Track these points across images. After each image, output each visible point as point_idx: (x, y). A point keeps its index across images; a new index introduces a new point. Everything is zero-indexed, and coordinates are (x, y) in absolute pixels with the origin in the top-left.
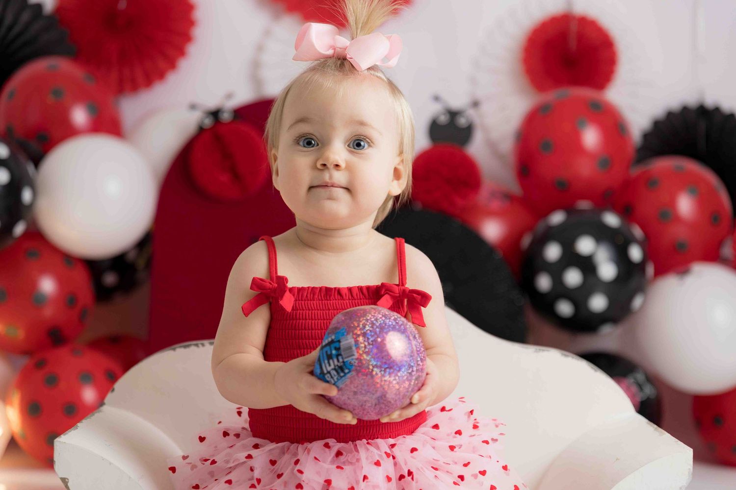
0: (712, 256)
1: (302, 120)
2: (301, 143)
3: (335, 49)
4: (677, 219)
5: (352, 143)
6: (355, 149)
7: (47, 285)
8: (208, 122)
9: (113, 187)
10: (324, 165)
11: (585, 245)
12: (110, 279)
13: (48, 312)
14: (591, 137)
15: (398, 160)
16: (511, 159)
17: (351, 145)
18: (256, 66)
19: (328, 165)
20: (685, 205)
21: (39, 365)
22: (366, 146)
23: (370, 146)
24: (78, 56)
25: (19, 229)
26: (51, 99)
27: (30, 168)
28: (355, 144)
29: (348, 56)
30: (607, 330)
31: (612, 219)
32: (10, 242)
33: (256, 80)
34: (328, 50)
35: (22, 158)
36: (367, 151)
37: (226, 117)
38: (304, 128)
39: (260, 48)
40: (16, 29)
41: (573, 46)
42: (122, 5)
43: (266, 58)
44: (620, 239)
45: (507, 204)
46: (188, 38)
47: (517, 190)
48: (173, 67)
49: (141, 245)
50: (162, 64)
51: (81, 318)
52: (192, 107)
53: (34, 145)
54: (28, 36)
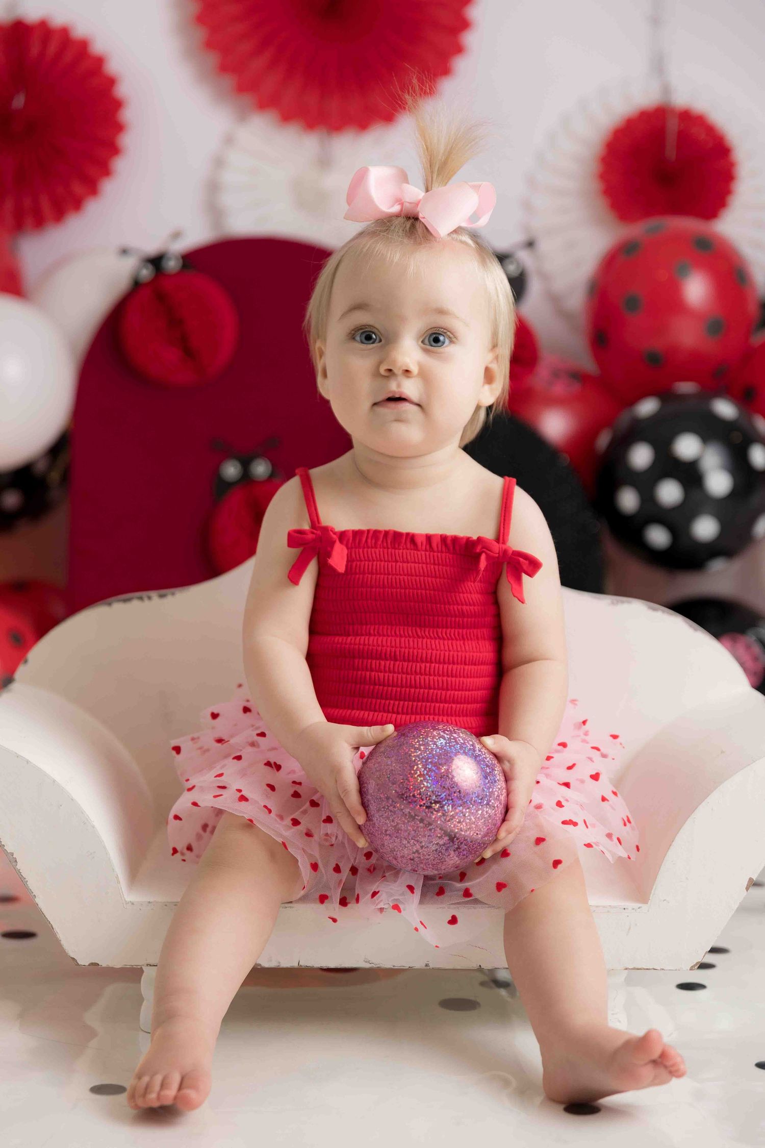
1: (359, 307)
2: (358, 338)
3: (402, 204)
5: (427, 338)
6: (432, 346)
8: (146, 273)
10: (390, 370)
11: (688, 446)
12: (11, 500)
14: (696, 289)
15: (490, 356)
16: (583, 321)
17: (427, 341)
18: (213, 188)
19: (395, 371)
22: (447, 341)
23: (451, 342)
28: (432, 339)
29: (421, 216)
30: (718, 566)
31: (725, 409)
33: (215, 211)
34: (393, 206)
36: (448, 349)
37: (172, 265)
38: (361, 318)
39: (219, 163)
41: (671, 152)
42: (19, 101)
43: (229, 177)
44: (737, 437)
45: (576, 387)
46: (114, 150)
47: (588, 364)
48: (95, 191)
49: (54, 451)
50: (77, 187)
52: (124, 252)
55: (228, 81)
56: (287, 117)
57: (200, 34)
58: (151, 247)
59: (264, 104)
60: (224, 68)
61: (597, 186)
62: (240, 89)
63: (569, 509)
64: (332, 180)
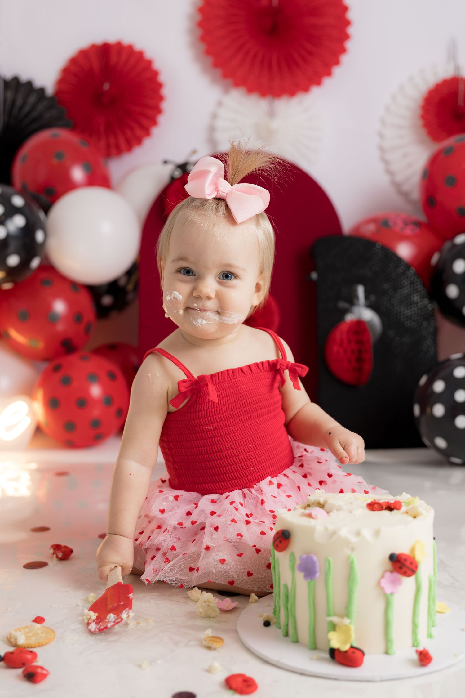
7: (60, 307)
8: (177, 173)
9: (107, 228)
13: (60, 327)
16: (416, 194)
18: (212, 129)
21: (56, 369)
24: (74, 128)
25: (35, 263)
26: (55, 161)
27: (41, 214)
32: (28, 274)
35: (35, 207)
39: (215, 116)
40: (26, 109)
41: (461, 102)
42: (106, 86)
43: (219, 123)
45: (417, 230)
46: (158, 111)
47: (422, 217)
48: (147, 133)
49: (129, 273)
50: (139, 132)
51: (87, 332)
52: (165, 162)
53: (44, 198)
54: (34, 114)
55: (218, 72)
56: (251, 90)
57: (203, 47)
58: (180, 160)
59: (237, 84)
60: (216, 65)
61: (420, 122)
62: (226, 75)
63: (416, 298)
64: (276, 124)
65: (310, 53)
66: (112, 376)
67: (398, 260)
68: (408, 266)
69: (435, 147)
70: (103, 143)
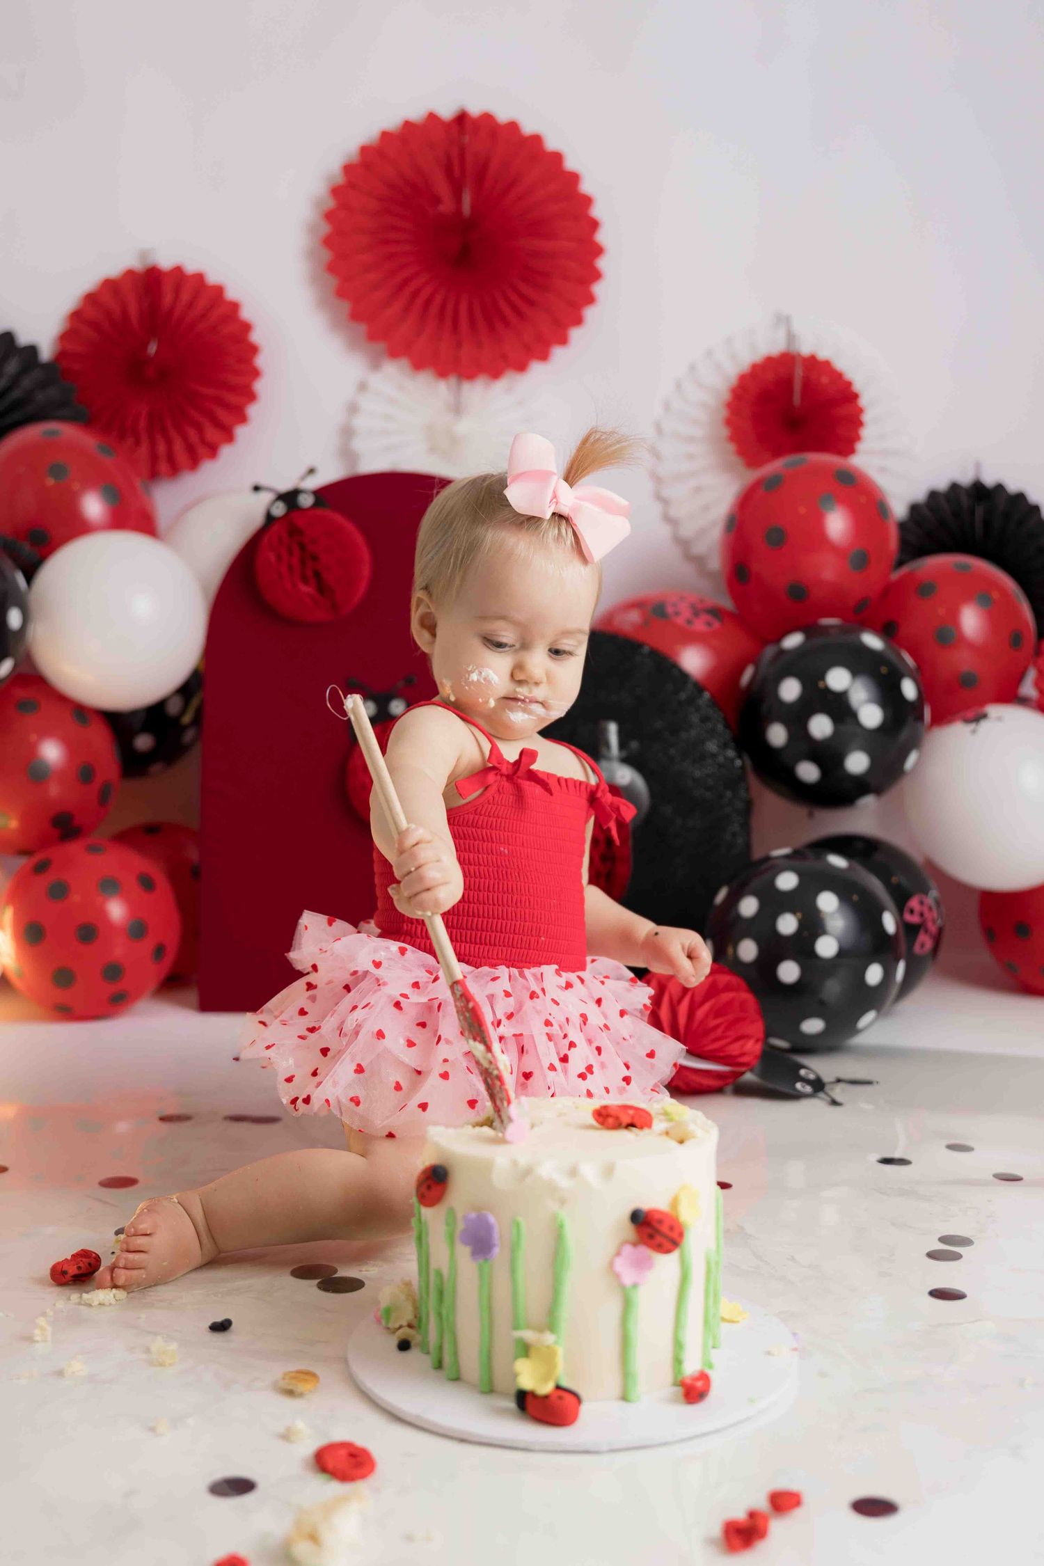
0: (1008, 695)
4: (961, 639)
7: (52, 752)
8: (279, 510)
9: (143, 606)
11: (838, 679)
12: (143, 742)
13: (54, 790)
14: (837, 524)
16: (716, 563)
18: (347, 432)
20: (971, 621)
21: (40, 868)
24: (88, 422)
25: (4, 669)
26: (50, 481)
27: (20, 579)
30: (868, 802)
31: (872, 641)
33: (347, 453)
35: (7, 564)
37: (306, 501)
39: (353, 409)
41: (797, 399)
42: (152, 348)
43: (360, 422)
44: (884, 670)
45: (717, 624)
46: (249, 395)
47: (727, 603)
48: (229, 437)
49: (186, 690)
50: (211, 433)
51: (103, 799)
52: (257, 488)
53: (26, 549)
54: (16, 394)
55: (360, 329)
56: (418, 365)
57: (333, 281)
58: (285, 486)
59: (394, 354)
60: (355, 316)
61: (725, 432)
62: (372, 337)
63: (712, 746)
64: (464, 426)
65: (531, 303)
66: (147, 883)
67: (684, 676)
68: (699, 688)
69: (752, 476)
70: (144, 450)
